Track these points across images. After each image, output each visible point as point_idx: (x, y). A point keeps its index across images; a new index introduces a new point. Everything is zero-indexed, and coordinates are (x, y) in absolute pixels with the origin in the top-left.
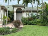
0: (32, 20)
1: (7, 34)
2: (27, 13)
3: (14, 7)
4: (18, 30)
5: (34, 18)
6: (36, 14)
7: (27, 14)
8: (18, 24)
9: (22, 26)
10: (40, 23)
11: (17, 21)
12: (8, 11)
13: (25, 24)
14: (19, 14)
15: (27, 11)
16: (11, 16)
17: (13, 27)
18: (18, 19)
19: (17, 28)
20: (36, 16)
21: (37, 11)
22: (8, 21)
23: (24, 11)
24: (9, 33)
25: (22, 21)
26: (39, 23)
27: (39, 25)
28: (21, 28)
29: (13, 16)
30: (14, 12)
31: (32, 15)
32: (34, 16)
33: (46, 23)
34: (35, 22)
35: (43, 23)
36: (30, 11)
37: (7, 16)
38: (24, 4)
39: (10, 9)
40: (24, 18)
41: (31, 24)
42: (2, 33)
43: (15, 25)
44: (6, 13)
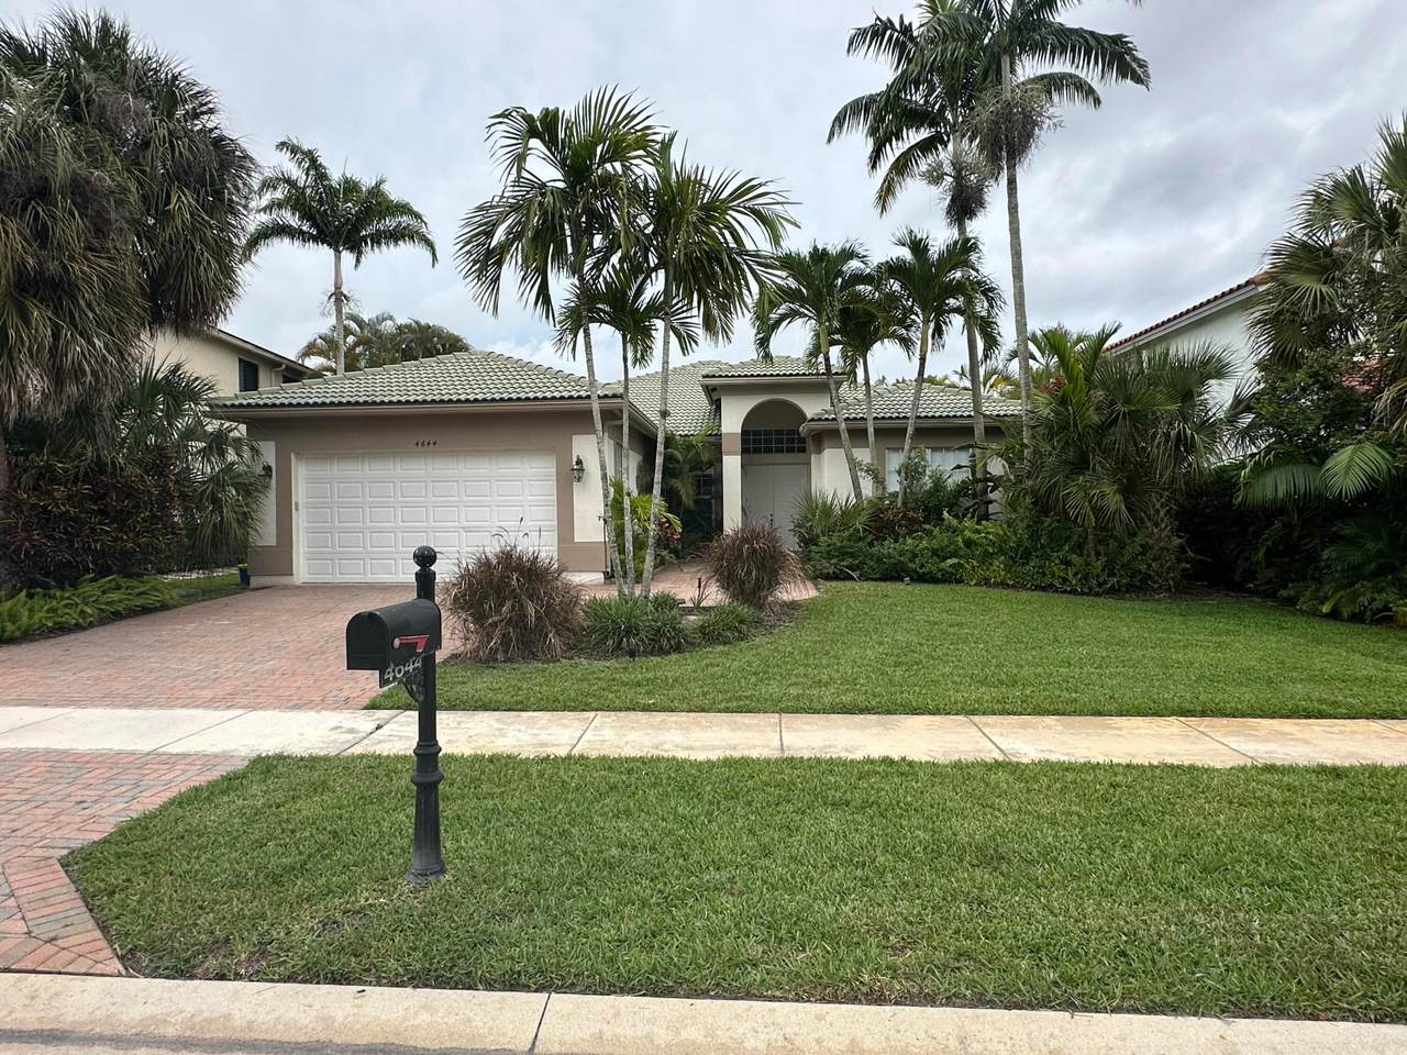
0: (912, 526)
1: (663, 652)
2: (864, 455)
3: (716, 391)
4: (758, 622)
5: (931, 506)
6: (963, 458)
7: (854, 466)
8: (761, 567)
9: (796, 591)
10: (998, 563)
11: (747, 536)
12: (661, 439)
13: (828, 577)
14: (779, 468)
15: (858, 433)
16: (686, 494)
17: (715, 596)
18: (760, 523)
19: (745, 610)
20: (962, 489)
21: (969, 431)
22: (663, 542)
23: (825, 435)
24: (678, 649)
25: (808, 541)
26: (986, 557)
27: (986, 582)
28: (793, 605)
29: (711, 485)
30: (715, 444)
31: (911, 472)
32: (938, 484)
33: (1067, 563)
34: (940, 554)
35: (1027, 555)
36: (890, 432)
37: (657, 490)
38: (821, 359)
39: (685, 416)
40: (827, 510)
41: (893, 573)
42: (619, 646)
43: (728, 580)
44: (633, 461)
